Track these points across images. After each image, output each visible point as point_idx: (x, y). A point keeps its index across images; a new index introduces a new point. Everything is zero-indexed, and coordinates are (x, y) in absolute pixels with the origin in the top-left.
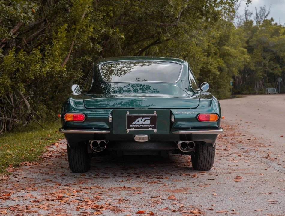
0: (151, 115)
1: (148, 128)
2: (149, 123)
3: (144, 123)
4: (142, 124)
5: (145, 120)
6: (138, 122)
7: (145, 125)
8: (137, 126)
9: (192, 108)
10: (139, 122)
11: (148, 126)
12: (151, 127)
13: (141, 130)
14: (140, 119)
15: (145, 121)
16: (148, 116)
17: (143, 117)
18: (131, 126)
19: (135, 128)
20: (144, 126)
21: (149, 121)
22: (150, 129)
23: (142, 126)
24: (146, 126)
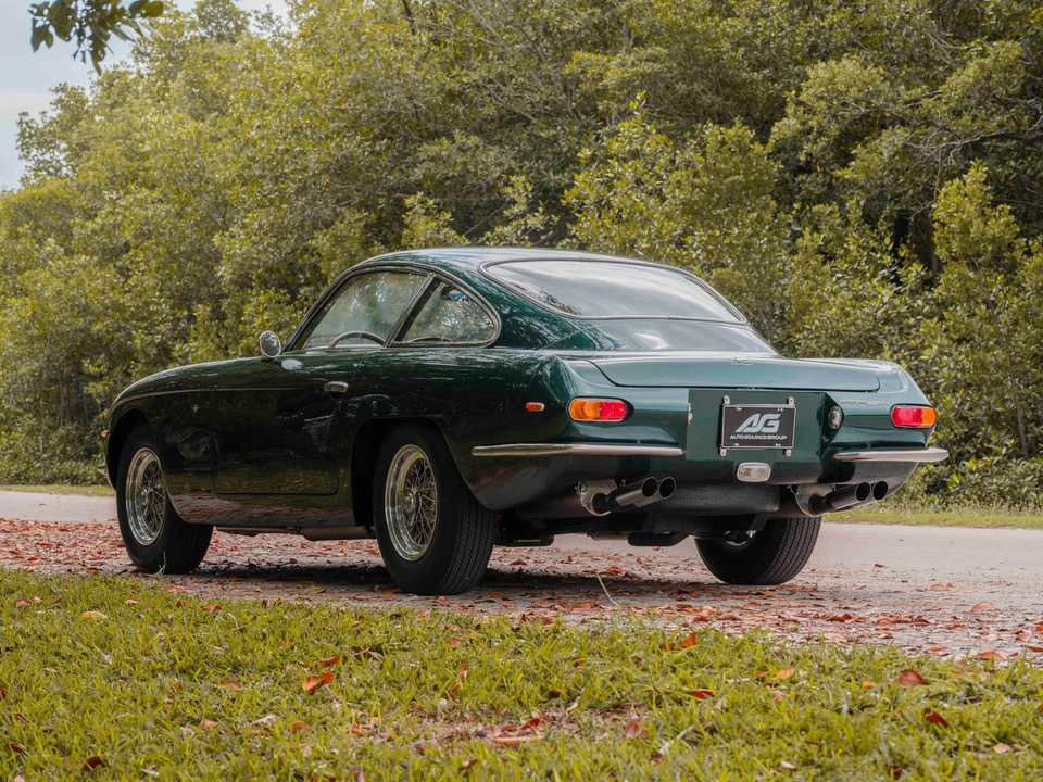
0: (782, 407)
1: (773, 442)
2: (775, 430)
3: (765, 430)
4: (760, 433)
5: (768, 421)
6: (750, 425)
7: (767, 434)
8: (747, 437)
9: (869, 391)
10: (754, 426)
11: (774, 437)
12: (778, 441)
13: (758, 448)
14: (755, 417)
15: (766, 425)
16: (774, 411)
17: (762, 412)
18: (732, 437)
19: (742, 442)
20: (764, 437)
21: (776, 424)
22: (778, 446)
23: (759, 437)
24: (769, 437)
